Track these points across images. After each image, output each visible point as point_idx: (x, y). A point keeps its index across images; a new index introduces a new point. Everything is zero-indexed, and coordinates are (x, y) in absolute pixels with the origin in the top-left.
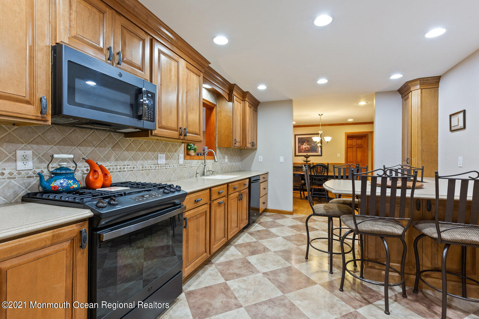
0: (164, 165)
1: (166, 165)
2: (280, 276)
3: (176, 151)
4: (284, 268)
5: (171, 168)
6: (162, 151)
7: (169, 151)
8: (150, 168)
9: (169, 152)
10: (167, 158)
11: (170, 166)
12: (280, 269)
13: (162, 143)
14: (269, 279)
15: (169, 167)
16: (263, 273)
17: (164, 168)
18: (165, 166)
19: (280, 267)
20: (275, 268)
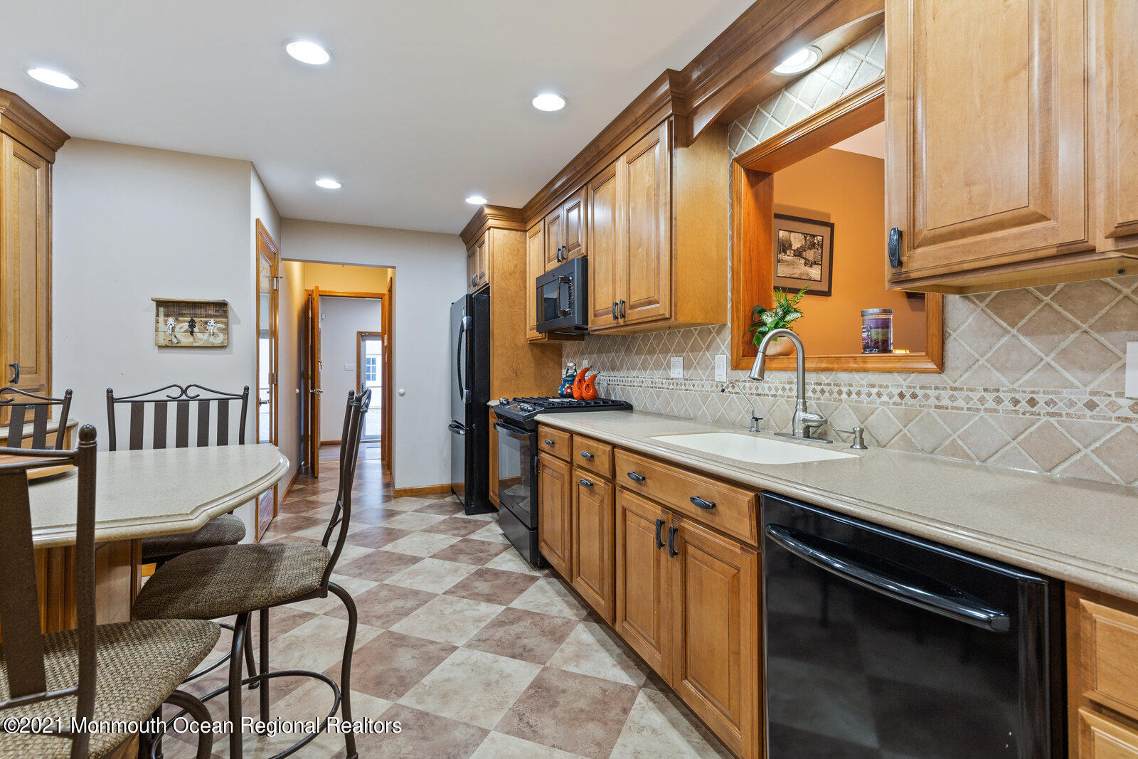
0: (683, 382)
1: (687, 382)
2: (413, 657)
3: (708, 348)
4: (416, 683)
5: (696, 391)
6: (679, 351)
7: (693, 349)
8: (660, 385)
9: (691, 351)
10: (686, 367)
11: (694, 385)
12: (423, 675)
13: (679, 332)
14: (432, 642)
15: (691, 388)
16: (455, 648)
17: (683, 387)
18: (685, 385)
19: (426, 680)
20: (437, 674)
